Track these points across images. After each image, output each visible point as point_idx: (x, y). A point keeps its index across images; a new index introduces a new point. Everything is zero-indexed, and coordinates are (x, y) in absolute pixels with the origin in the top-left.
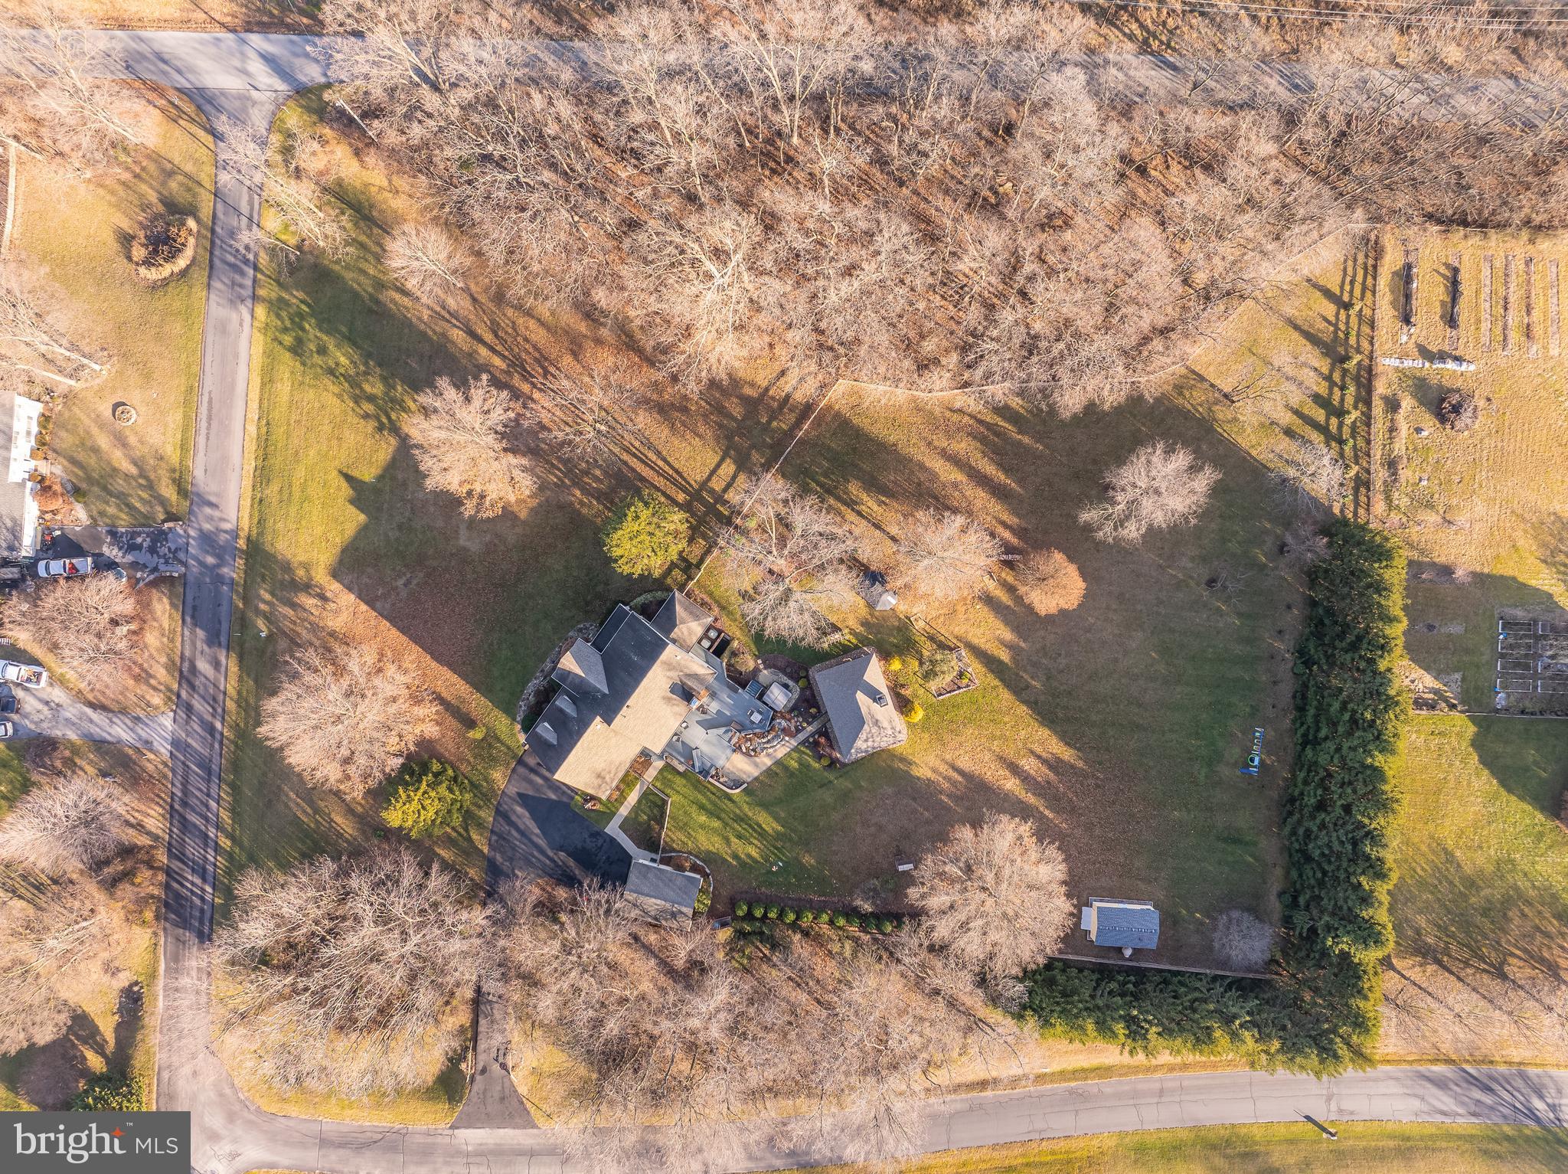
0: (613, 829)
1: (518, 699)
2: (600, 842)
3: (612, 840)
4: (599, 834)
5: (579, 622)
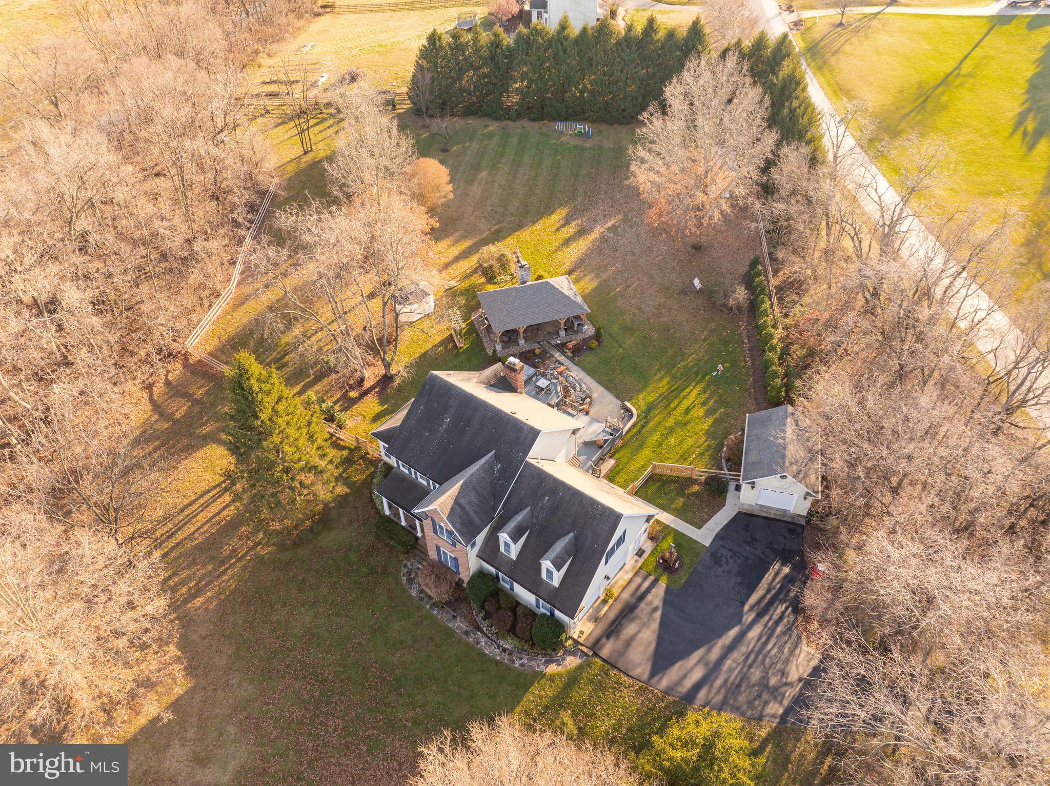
0: (705, 536)
1: (509, 669)
2: (724, 552)
3: (719, 537)
4: (714, 552)
5: (398, 583)
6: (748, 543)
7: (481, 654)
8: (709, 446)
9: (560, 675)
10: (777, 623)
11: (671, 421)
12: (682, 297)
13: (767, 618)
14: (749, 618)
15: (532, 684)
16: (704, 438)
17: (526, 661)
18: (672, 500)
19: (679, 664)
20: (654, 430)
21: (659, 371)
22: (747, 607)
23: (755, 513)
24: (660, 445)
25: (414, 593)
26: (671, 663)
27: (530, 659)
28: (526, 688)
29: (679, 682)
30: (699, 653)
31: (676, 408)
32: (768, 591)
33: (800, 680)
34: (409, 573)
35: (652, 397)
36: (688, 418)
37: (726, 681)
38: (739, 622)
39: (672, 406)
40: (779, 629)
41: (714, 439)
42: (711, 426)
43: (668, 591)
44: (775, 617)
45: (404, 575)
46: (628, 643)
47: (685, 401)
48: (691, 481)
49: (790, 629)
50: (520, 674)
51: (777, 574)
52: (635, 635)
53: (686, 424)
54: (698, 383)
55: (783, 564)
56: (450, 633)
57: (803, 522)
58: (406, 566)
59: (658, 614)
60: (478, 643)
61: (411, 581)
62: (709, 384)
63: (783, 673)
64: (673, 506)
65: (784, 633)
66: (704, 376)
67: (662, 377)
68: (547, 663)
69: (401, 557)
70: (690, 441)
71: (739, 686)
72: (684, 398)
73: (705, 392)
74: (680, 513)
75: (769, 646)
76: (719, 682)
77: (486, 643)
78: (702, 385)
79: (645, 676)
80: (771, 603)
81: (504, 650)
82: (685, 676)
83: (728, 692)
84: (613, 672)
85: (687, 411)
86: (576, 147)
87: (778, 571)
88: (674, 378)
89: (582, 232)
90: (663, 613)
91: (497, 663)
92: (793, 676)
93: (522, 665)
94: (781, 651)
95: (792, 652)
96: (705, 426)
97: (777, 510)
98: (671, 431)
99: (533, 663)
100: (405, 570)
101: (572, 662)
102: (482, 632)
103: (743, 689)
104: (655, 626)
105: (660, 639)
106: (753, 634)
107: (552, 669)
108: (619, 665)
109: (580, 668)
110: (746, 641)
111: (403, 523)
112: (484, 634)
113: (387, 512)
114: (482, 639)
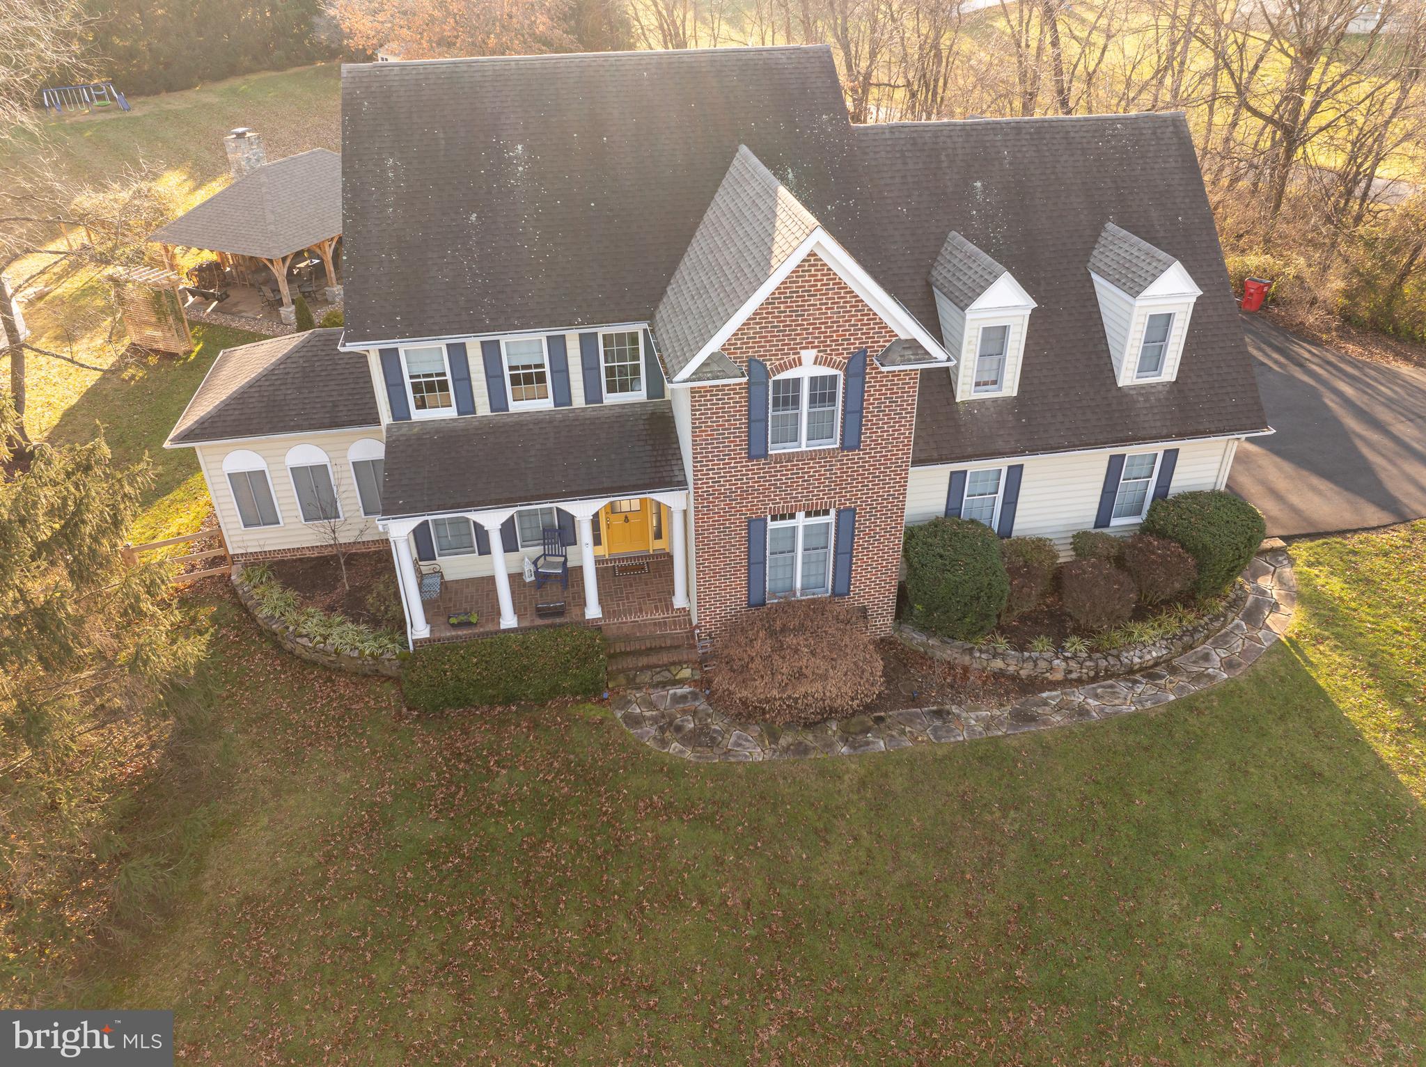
1: (1227, 695)
7: (1128, 724)
9: (1309, 624)
10: (1330, 363)
13: (1312, 366)
14: (1305, 377)
15: (1310, 678)
17: (1223, 653)
25: (757, 754)
27: (1222, 642)
28: (1318, 696)
34: (668, 726)
38: (1311, 388)
45: (664, 743)
50: (1258, 683)
56: (993, 750)
58: (635, 721)
60: (1083, 712)
61: (701, 738)
68: (1254, 616)
69: (593, 711)
77: (1096, 697)
79: (1385, 514)
80: (1284, 353)
81: (1149, 673)
91: (1189, 705)
93: (1229, 665)
99: (1238, 644)
100: (651, 730)
102: (1053, 685)
106: (1348, 391)
107: (1281, 624)
110: (1359, 401)
111: (509, 620)
112: (1066, 683)
113: (419, 628)
114: (1078, 697)
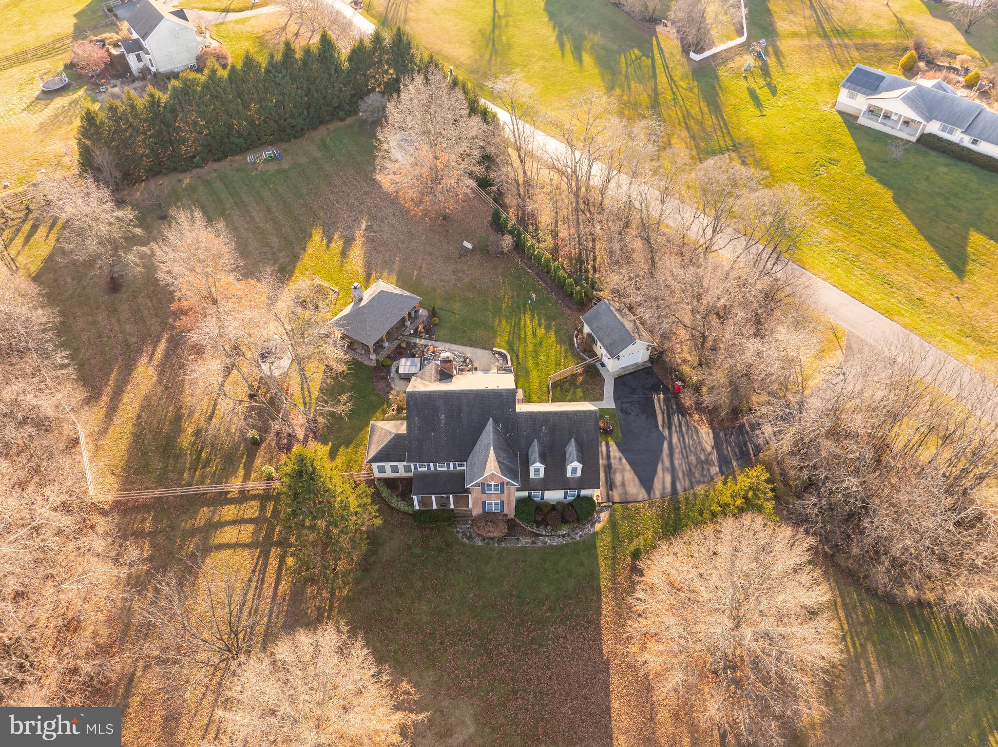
0: (608, 402)
2: (625, 406)
4: (621, 409)
6: (633, 393)
7: (552, 547)
8: (566, 350)
9: (605, 527)
10: (680, 426)
11: (530, 347)
12: (464, 258)
13: (674, 427)
14: (666, 433)
15: (595, 542)
16: (559, 346)
17: (581, 533)
18: (575, 394)
19: (656, 480)
20: (526, 357)
21: (494, 317)
22: (661, 428)
23: (623, 374)
24: (538, 364)
25: (480, 543)
26: (652, 481)
27: (582, 530)
28: (595, 547)
29: (664, 488)
30: (660, 467)
31: (526, 336)
32: (663, 413)
33: (713, 448)
34: (464, 534)
35: (506, 337)
36: (538, 338)
37: (683, 472)
38: (664, 438)
39: (522, 336)
40: (684, 429)
41: (565, 343)
42: (556, 337)
43: (618, 445)
44: (677, 424)
45: (463, 538)
46: (623, 485)
47: (527, 329)
48: (574, 377)
49: (688, 426)
50: (584, 542)
51: (659, 401)
52: (623, 479)
53: (541, 343)
54: (525, 314)
55: (658, 394)
56: (524, 550)
57: (649, 365)
58: (458, 532)
59: (624, 461)
60: (546, 543)
61: (470, 538)
62: (532, 311)
63: (703, 450)
64: (578, 397)
65: (687, 430)
66: (525, 307)
67: (500, 321)
68: (593, 525)
69: (450, 529)
70: (553, 353)
71: (690, 470)
72: (525, 326)
73: (534, 317)
74: (585, 398)
75: (687, 441)
76: (680, 475)
77: (550, 540)
78: (528, 313)
79: (646, 497)
80: (669, 418)
81: (563, 536)
82: (663, 483)
83: (688, 476)
84: (630, 506)
85: (534, 334)
86: (277, 171)
87: (659, 400)
88: (507, 318)
89: (348, 242)
90: (626, 459)
91: (567, 545)
92: (709, 448)
93: (581, 536)
94: (694, 440)
95: (698, 437)
96: (553, 338)
97: (633, 365)
98: (536, 351)
99: (586, 531)
100: (460, 535)
101: (604, 516)
102: (542, 535)
103: (693, 470)
104: (628, 467)
105: (637, 473)
106: (675, 440)
107: (598, 527)
108: (629, 500)
109: (611, 516)
110: (674, 446)
111: (435, 507)
112: (545, 536)
113: (417, 507)
114: (547, 539)
